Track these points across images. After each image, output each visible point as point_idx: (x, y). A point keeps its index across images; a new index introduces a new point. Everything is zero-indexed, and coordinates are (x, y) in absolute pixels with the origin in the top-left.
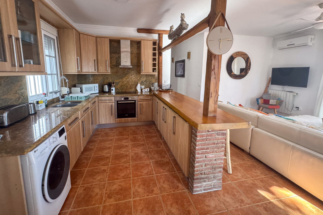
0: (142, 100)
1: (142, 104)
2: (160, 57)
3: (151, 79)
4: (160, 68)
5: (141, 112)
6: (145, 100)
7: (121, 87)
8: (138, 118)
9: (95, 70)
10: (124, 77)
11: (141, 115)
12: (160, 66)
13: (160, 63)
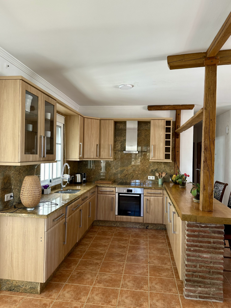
0: (149, 195)
1: (149, 199)
2: (177, 140)
3: (165, 167)
4: (177, 153)
5: (148, 210)
6: (153, 195)
7: (125, 176)
8: (143, 218)
9: (97, 156)
10: (130, 165)
11: (148, 214)
12: (177, 150)
13: (177, 146)
